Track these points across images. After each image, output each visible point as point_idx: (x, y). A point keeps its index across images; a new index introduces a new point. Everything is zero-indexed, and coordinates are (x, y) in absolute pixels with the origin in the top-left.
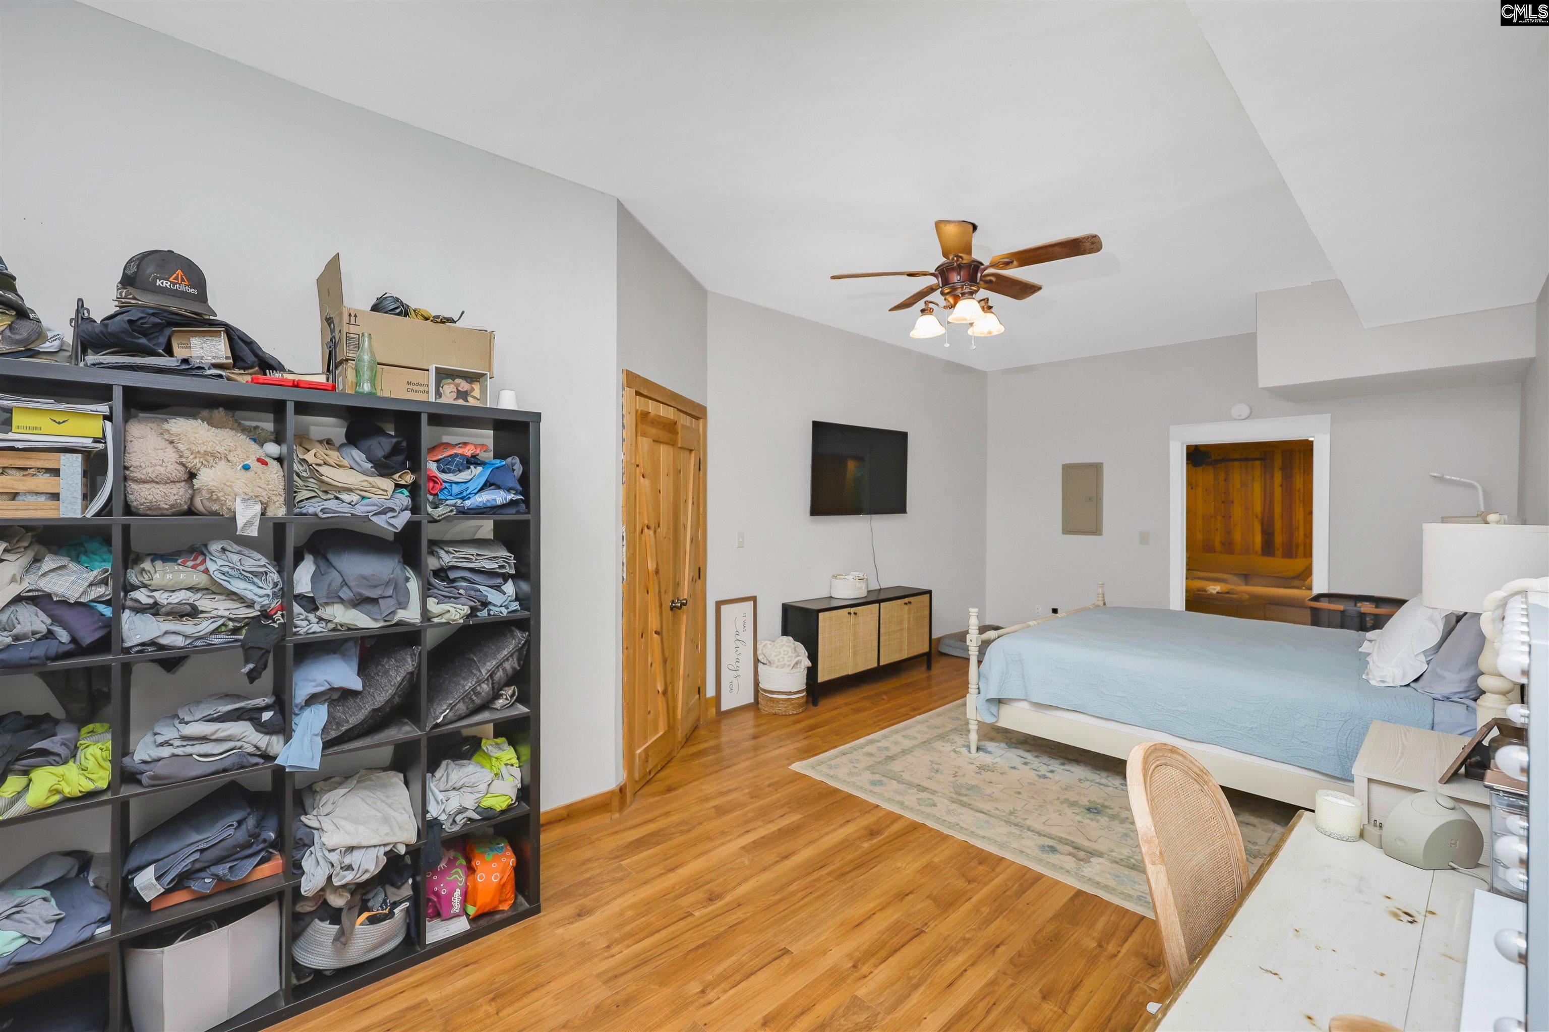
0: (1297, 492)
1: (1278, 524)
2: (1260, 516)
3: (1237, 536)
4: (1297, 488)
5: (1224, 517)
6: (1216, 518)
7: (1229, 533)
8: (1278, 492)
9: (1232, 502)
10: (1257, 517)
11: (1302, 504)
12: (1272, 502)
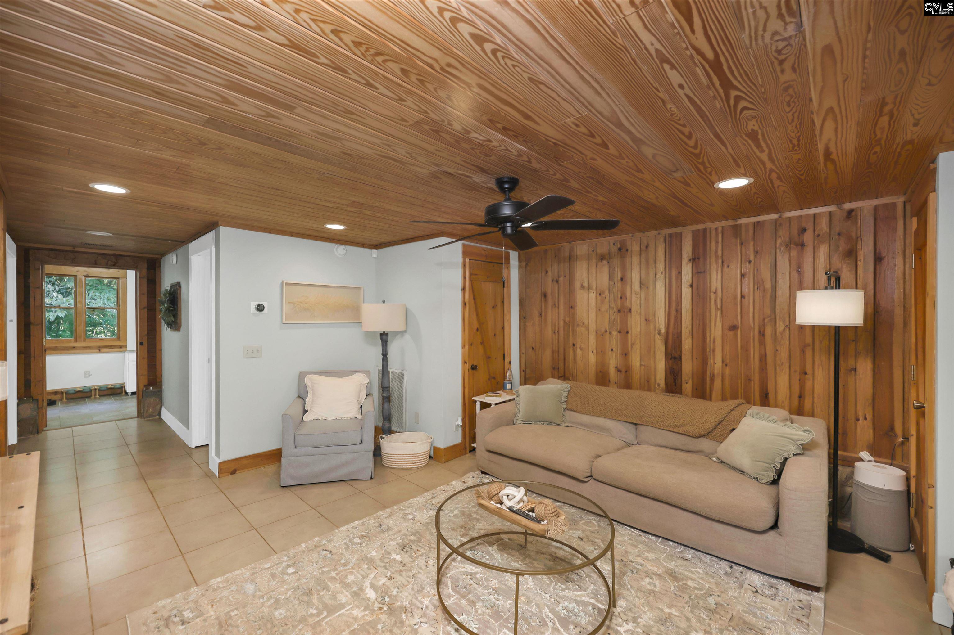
0: (713, 296)
1: (687, 344)
2: (663, 331)
3: (636, 360)
4: (713, 289)
5: (620, 332)
6: (610, 333)
7: (626, 355)
8: (686, 293)
9: (630, 311)
10: (659, 333)
11: (719, 313)
12: (678, 311)
